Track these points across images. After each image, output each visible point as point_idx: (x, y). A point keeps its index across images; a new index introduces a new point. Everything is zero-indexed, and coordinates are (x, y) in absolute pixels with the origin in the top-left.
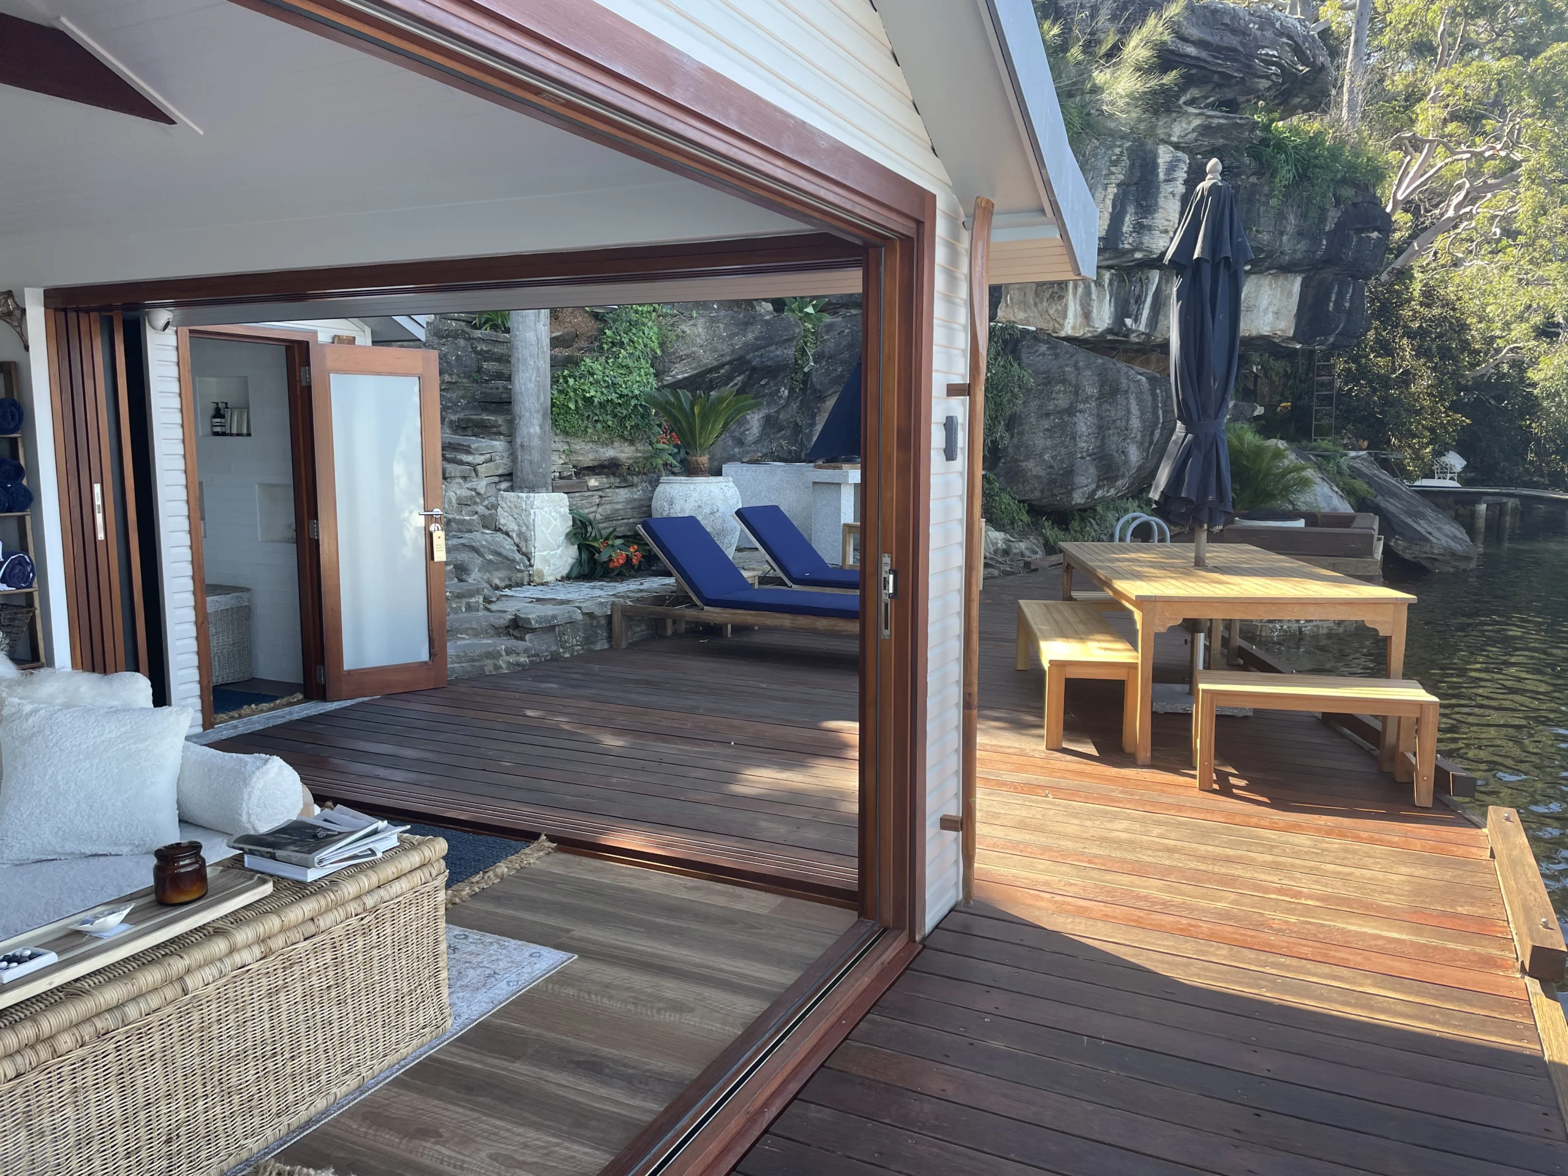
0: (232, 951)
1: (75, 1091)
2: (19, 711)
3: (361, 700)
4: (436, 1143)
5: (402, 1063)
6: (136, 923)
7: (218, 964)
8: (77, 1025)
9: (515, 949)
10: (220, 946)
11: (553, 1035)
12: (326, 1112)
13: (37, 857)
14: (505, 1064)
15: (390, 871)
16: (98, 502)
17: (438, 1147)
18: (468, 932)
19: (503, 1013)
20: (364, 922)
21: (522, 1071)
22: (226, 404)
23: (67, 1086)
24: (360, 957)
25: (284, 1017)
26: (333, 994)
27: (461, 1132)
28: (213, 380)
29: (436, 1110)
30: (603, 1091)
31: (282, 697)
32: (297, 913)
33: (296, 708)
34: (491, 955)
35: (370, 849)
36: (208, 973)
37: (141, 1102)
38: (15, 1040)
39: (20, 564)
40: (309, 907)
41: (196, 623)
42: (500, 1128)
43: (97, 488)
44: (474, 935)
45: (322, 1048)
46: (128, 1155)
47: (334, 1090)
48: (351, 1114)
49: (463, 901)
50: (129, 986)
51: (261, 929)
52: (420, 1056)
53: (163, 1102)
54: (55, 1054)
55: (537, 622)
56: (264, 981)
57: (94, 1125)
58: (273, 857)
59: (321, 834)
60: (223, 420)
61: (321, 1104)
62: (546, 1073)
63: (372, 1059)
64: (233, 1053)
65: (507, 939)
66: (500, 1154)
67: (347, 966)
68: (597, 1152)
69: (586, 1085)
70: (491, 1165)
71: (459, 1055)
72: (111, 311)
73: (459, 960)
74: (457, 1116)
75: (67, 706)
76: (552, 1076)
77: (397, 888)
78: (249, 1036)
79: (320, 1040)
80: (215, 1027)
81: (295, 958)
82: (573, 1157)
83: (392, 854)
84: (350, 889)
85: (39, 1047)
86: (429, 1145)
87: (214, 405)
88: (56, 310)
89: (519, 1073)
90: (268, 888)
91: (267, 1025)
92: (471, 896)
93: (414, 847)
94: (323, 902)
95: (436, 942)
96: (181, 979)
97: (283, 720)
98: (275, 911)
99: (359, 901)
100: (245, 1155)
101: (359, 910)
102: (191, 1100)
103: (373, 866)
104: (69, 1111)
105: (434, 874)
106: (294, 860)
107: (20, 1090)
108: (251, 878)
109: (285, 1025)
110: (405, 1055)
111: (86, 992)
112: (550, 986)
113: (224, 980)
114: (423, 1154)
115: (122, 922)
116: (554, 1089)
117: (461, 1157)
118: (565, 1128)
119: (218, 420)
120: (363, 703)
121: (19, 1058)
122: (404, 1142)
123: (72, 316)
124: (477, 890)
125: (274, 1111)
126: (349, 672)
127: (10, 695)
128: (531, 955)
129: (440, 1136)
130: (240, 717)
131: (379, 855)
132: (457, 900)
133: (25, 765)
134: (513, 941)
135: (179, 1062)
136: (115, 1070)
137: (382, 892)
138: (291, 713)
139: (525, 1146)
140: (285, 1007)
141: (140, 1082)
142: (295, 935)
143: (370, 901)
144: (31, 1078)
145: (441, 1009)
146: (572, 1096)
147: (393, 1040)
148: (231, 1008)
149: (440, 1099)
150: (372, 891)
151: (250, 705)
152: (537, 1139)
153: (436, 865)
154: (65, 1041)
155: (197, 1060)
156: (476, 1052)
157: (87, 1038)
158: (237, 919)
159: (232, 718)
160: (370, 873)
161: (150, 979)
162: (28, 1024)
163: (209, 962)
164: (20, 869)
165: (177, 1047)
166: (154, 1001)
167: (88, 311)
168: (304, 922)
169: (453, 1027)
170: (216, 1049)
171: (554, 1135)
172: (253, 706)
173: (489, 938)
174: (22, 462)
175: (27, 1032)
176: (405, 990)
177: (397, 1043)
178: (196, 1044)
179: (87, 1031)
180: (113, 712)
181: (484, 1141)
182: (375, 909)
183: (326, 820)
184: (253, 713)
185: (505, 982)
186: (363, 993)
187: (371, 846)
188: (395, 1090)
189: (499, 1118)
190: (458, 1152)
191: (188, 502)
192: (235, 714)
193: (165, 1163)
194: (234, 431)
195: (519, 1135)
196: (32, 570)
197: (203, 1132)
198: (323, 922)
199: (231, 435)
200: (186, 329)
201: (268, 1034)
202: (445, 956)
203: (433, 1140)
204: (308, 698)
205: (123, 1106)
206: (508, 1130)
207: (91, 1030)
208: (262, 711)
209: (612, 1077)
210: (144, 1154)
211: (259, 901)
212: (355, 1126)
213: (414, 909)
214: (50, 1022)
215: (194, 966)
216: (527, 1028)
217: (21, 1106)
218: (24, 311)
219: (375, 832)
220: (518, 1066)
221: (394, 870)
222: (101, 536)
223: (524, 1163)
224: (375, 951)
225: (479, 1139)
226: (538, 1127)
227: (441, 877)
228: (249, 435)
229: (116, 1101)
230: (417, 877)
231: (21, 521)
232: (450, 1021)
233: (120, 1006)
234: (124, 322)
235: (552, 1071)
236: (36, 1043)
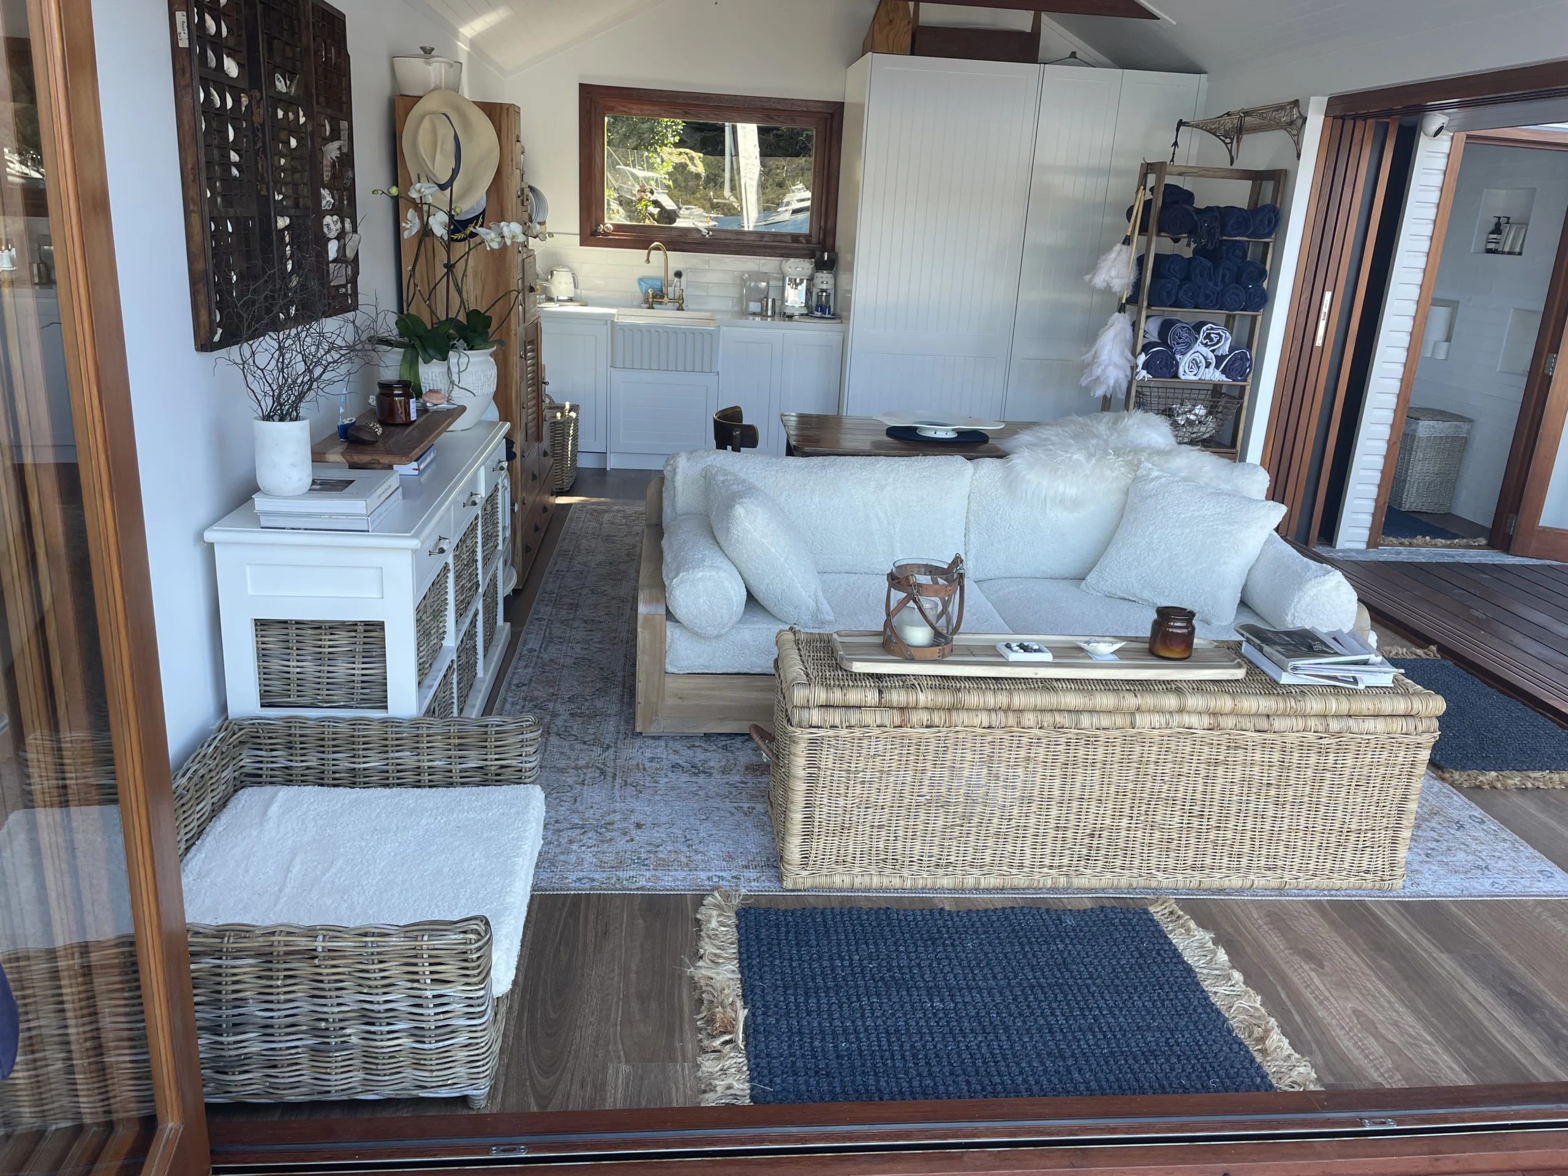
0: (1181, 711)
1: (1028, 759)
2: (1148, 474)
3: (1548, 562)
4: (1312, 970)
5: (1333, 892)
6: (1121, 659)
7: (1168, 716)
8: (1042, 711)
9: (1527, 858)
10: (1171, 701)
11: (1505, 953)
12: (1240, 891)
13: (1122, 595)
14: (1433, 949)
15: (1365, 705)
16: (1325, 309)
17: (1312, 974)
18: (1487, 818)
19: (1470, 906)
20: (1321, 741)
21: (1445, 964)
22: (1509, 218)
23: (1023, 753)
24: (1310, 772)
25: (1218, 788)
26: (1273, 792)
27: (1343, 976)
28: (1503, 192)
29: (1334, 945)
30: (1518, 1031)
31: (1463, 538)
32: (1250, 704)
33: (1472, 552)
34: (1495, 850)
35: (1354, 678)
36: (1157, 720)
37: (1077, 794)
38: (993, 701)
40: (1265, 704)
41: (1388, 442)
42: (1383, 996)
43: (1328, 295)
44: (1492, 824)
45: (1249, 834)
46: (1057, 828)
47: (1252, 877)
48: (1259, 905)
49: (1506, 789)
50: (1087, 699)
51: (1212, 704)
52: (1354, 896)
53: (1094, 803)
54: (1019, 723)
56: (1206, 749)
57: (1036, 792)
58: (1261, 650)
59: (1317, 647)
60: (1499, 237)
61: (1236, 882)
62: (1468, 979)
63: (1299, 871)
64: (1164, 795)
65: (1526, 844)
66: (1365, 1015)
67: (1293, 774)
68: (1465, 1075)
69: (1503, 1015)
70: (1350, 1018)
71: (1391, 916)
72: (1389, 117)
73: (1457, 839)
74: (1350, 962)
75: (1185, 479)
76: (1472, 985)
77: (1370, 725)
78: (1181, 789)
79: (1249, 826)
80: (1152, 766)
81: (1241, 743)
82: (1435, 1063)
83: (1373, 691)
84: (1314, 705)
85: (1010, 714)
86: (1306, 967)
87: (1496, 220)
88: (1335, 117)
89: (1440, 964)
90: (1240, 674)
91: (1200, 788)
93: (1407, 694)
94: (1281, 705)
95: (1405, 798)
96: (1133, 714)
97: (1451, 560)
98: (1233, 695)
99: (1322, 720)
100: (1154, 884)
101: (1320, 728)
102: (1118, 814)
103: (1352, 694)
104: (1020, 771)
105: (1420, 729)
106: (1274, 659)
107: (989, 738)
108: (1233, 661)
109: (1217, 796)
110: (1338, 886)
111: (1054, 689)
112: (1539, 910)
113: (1168, 731)
114: (1296, 970)
115: (1113, 653)
116: (1465, 998)
117: (1327, 994)
118: (1449, 1036)
119: (1495, 236)
120: (1549, 566)
121: (993, 715)
122: (1287, 952)
123: (1349, 123)
124: (1530, 785)
125: (1190, 862)
126: (1545, 529)
127: (1147, 460)
128: (1541, 872)
129: (1322, 967)
130: (1411, 545)
131: (1361, 686)
132: (1499, 785)
133: (1135, 519)
134: (1531, 850)
135: (1114, 779)
136: (1062, 759)
137: (1351, 722)
138: (1463, 555)
139: (1396, 1024)
140: (1221, 781)
141: (1079, 778)
142: (1246, 723)
143: (1335, 725)
144: (999, 733)
145: (1392, 866)
146: (1481, 1015)
147: (1328, 865)
148: (1170, 757)
149: (1345, 940)
150: (1341, 716)
151: (1424, 536)
152: (1413, 1027)
154: (1029, 719)
155: (1131, 786)
156: (1411, 923)
157: (1045, 724)
158: (1199, 687)
159: (1402, 544)
160: (1344, 699)
161: (1105, 701)
162: (1005, 693)
163: (1160, 711)
165: (1116, 766)
166: (1105, 721)
167: (1365, 118)
168: (1257, 715)
169: (1401, 888)
170: (1149, 785)
171: (1431, 1034)
172: (1428, 538)
173: (1507, 834)
174: (1268, 267)
175: (1002, 699)
176: (1354, 827)
177: (1332, 871)
178: (1133, 772)
179: (1048, 719)
180: (1218, 493)
181: (1359, 996)
182: (1338, 734)
183: (1335, 639)
184: (1425, 545)
185: (1491, 881)
186: (1305, 806)
187: (1357, 675)
188: (1310, 909)
189: (1389, 988)
190: (1327, 989)
191: (1415, 318)
192: (1406, 541)
193: (1085, 851)
194: (1507, 249)
195: (1397, 1012)
196: (1250, 366)
197: (1122, 845)
198: (1279, 724)
199: (1503, 253)
200: (1463, 135)
201: (1199, 796)
202: (1413, 816)
203: (1313, 966)
204: (1492, 545)
205: (1062, 789)
206: (1389, 1002)
207: (1051, 720)
208: (1435, 546)
209: (1539, 1025)
210: (1070, 834)
211: (1229, 681)
212: (1256, 916)
213: (1385, 754)
214: (1020, 699)
215: (1143, 708)
216: (1481, 932)
217: (987, 750)
218: (1305, 119)
219: (1365, 663)
220: (1445, 959)
221: (1371, 706)
222: (1319, 342)
223: (1383, 1037)
224: (1328, 775)
225: (1355, 991)
226: (1420, 1016)
228: (1520, 254)
229: (1058, 782)
230: (1397, 725)
232: (1399, 883)
233: (1078, 712)
234: (1400, 126)
235: (1476, 982)
236: (1008, 710)
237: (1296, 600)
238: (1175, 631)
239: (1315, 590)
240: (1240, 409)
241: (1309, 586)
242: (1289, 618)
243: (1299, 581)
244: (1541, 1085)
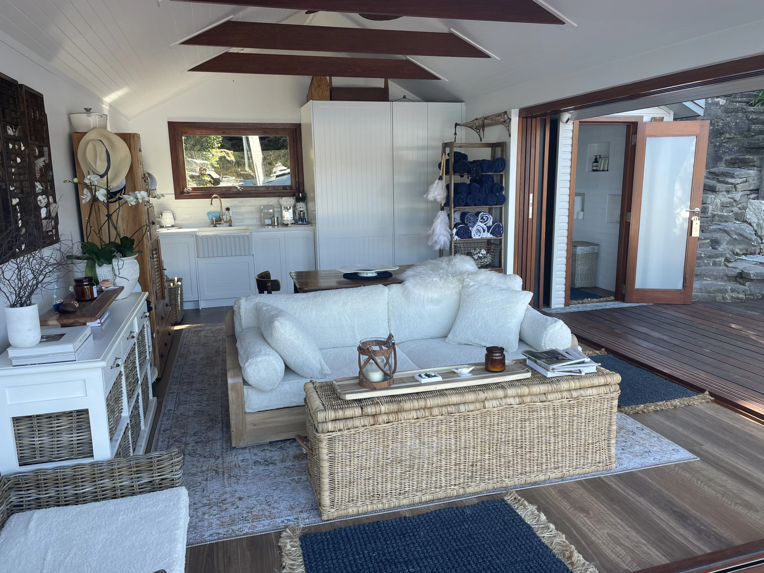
0: (506, 397)
1: (437, 431)
2: (469, 284)
3: (642, 304)
4: (585, 516)
5: (586, 475)
6: (474, 375)
7: (500, 400)
8: (441, 406)
9: (666, 444)
10: (500, 393)
11: (667, 493)
12: (544, 481)
13: (466, 343)
14: (636, 496)
15: (586, 382)
16: (531, 202)
17: (585, 518)
18: (644, 427)
19: (646, 472)
20: (570, 403)
21: (642, 502)
22: (600, 156)
23: (435, 429)
24: (567, 418)
25: (527, 432)
26: (552, 430)
27: (599, 517)
28: (596, 145)
29: (592, 502)
30: (682, 531)
31: (604, 297)
32: (537, 389)
33: (609, 303)
34: (652, 442)
35: (579, 370)
36: (495, 403)
37: (463, 446)
38: (417, 405)
39: (498, 227)
40: (543, 388)
41: (566, 258)
42: (619, 524)
43: (531, 195)
44: (647, 430)
45: (544, 453)
46: (456, 465)
47: (549, 474)
48: (554, 487)
49: (649, 412)
50: (462, 398)
51: (519, 391)
52: (595, 475)
53: (471, 449)
54: (431, 414)
55: (754, 275)
56: (519, 414)
57: (444, 448)
58: (536, 362)
59: (560, 358)
60: (597, 164)
61: (542, 477)
62: (655, 509)
63: (569, 467)
64: (503, 440)
65: (663, 437)
66: (613, 535)
67: (560, 420)
68: (664, 558)
69: (673, 523)
70: (607, 538)
71: (614, 483)
72: (546, 116)
73: (633, 439)
74: (601, 509)
75: (486, 285)
76: (657, 512)
77: (590, 392)
78: (511, 435)
79: (544, 449)
80: (496, 426)
81: (535, 409)
82: (650, 554)
83: (589, 375)
84: (564, 385)
85: (426, 410)
86: (582, 516)
87: (595, 157)
88: (523, 118)
89: (640, 503)
90: (529, 375)
91: (519, 434)
92: (654, 411)
93: (603, 375)
94: (550, 388)
95: (610, 424)
96: (483, 402)
97: (601, 308)
98: (528, 386)
99: (569, 392)
100: (504, 485)
101: (569, 396)
102: (483, 453)
103: (580, 378)
104: (435, 438)
105: (612, 390)
106: (543, 366)
107: (418, 424)
108: (524, 369)
109: (528, 436)
110: (587, 471)
111: (445, 395)
112: (677, 468)
113: (501, 408)
114: (577, 518)
115: (470, 372)
116: (655, 518)
117: (594, 528)
118: (652, 539)
119: (595, 164)
120: (643, 306)
121: (418, 412)
122: (571, 509)
123: (529, 120)
124: (659, 409)
125: (519, 471)
126: (638, 289)
127: (467, 278)
128: (673, 450)
129: (589, 514)
130: (583, 303)
131: (583, 374)
132: (646, 411)
133: (466, 306)
134: (666, 440)
135: (479, 435)
136: (454, 429)
137: (582, 391)
138: (606, 305)
139: (628, 537)
140: (528, 428)
141: (463, 437)
142: (535, 399)
143: (575, 394)
144: (422, 421)
145: (610, 458)
146: (664, 526)
147: (582, 462)
148: (503, 421)
149: (596, 498)
150: (577, 389)
152: (636, 537)
153: (614, 387)
154: (436, 411)
155: (487, 437)
156: (623, 485)
157: (444, 413)
158: (512, 384)
159: (579, 303)
160: (576, 381)
161: (470, 397)
162: (423, 400)
163: (496, 398)
164: (459, 346)
165: (479, 429)
166: (472, 407)
167: (536, 117)
168: (540, 394)
169: (616, 468)
170: (496, 436)
171: (644, 539)
172: (589, 299)
173: (654, 434)
174: (504, 185)
175: (422, 403)
176: (590, 441)
177: (584, 465)
178: (487, 430)
179: (444, 410)
180: (501, 290)
181: (608, 526)
182: (577, 398)
183: (567, 352)
184: (589, 302)
185: (653, 458)
186: (567, 435)
187: (581, 369)
188: (578, 486)
189: (620, 519)
190: (593, 525)
191: (569, 202)
192: (580, 301)
193: (470, 474)
194: (601, 169)
195: (627, 531)
196: (502, 230)
197: (487, 468)
198: (550, 397)
199: (600, 171)
200: (578, 121)
201: (519, 438)
202: (615, 432)
203: (585, 514)
204: (616, 299)
205: (456, 444)
206: (623, 527)
207: (446, 410)
208: (593, 302)
209: (690, 526)
210: (462, 467)
211: (524, 379)
212: (554, 493)
213: (599, 405)
214: (430, 402)
215: (488, 398)
216: (655, 484)
217: (418, 430)
218: (510, 120)
219: (583, 362)
220: (641, 499)
221: (589, 383)
222: (530, 217)
223: (624, 545)
224: (575, 418)
225: (606, 524)
226: (638, 532)
227: (615, 393)
228: (607, 170)
229: (453, 441)
230: (602, 390)
231: (501, 208)
232: (614, 466)
233: (458, 404)
234: (551, 120)
235: (658, 509)
236: (425, 408)
237: (544, 336)
238: (496, 358)
239: (552, 330)
240: (501, 250)
241: (549, 328)
242: (543, 344)
243: (544, 327)
244: (699, 556)
